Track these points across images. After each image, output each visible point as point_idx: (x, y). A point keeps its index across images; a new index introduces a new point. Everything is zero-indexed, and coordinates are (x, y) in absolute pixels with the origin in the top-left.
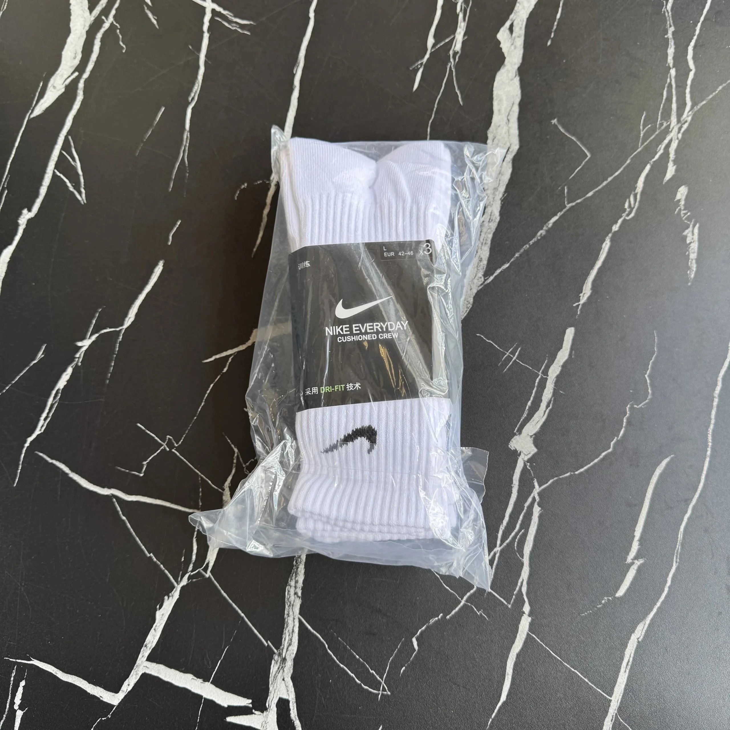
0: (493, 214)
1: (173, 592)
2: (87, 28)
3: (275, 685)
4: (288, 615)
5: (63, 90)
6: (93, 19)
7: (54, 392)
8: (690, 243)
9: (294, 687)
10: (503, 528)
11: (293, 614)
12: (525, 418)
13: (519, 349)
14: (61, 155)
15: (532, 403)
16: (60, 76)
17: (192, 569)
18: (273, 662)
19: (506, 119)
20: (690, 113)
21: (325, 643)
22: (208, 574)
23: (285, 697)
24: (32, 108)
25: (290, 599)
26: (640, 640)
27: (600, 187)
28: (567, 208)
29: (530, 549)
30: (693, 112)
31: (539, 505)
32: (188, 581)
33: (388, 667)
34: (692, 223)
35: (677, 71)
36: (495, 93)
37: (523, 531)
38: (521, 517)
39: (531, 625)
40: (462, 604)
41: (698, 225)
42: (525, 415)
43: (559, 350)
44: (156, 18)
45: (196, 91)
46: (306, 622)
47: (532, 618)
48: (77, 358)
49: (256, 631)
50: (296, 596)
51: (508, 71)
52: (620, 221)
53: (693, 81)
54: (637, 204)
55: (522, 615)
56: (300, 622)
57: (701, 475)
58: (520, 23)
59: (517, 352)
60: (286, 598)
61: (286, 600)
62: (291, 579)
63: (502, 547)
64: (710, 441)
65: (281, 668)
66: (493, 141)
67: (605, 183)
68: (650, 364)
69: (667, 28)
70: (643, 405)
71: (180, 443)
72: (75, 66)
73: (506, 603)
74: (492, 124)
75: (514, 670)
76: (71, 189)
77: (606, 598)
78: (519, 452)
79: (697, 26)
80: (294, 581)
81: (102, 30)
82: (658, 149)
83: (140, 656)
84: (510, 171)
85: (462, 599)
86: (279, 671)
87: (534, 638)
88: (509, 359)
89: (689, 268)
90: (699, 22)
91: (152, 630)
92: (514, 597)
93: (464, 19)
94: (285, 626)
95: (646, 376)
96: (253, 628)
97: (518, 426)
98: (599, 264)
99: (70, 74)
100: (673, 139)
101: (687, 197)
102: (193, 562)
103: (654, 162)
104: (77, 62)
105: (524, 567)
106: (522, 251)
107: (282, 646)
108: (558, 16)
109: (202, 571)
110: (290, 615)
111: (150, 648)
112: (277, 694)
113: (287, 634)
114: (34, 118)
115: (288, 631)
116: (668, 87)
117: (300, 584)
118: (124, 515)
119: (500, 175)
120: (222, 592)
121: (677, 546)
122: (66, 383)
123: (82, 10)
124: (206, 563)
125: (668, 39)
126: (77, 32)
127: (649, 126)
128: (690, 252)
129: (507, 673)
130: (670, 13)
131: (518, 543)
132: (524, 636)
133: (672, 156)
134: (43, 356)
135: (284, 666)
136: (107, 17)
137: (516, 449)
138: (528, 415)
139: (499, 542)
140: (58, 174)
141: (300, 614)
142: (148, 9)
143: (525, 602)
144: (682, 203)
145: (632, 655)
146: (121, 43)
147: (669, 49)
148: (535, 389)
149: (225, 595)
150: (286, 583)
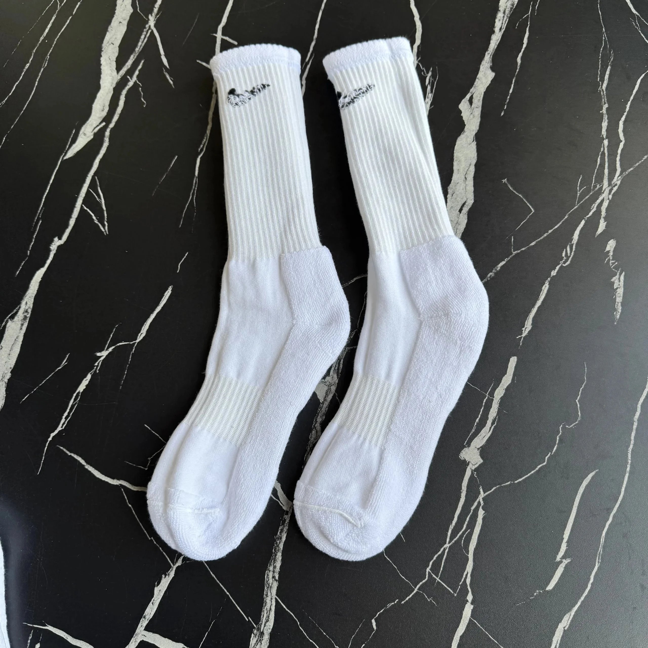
1: (169, 571)
2: (114, 85)
4: (267, 595)
5: (92, 137)
6: (119, 77)
7: (75, 395)
8: (617, 288)
10: (452, 528)
11: (271, 595)
12: (474, 432)
14: (88, 192)
15: (479, 420)
16: (90, 125)
18: (253, 635)
19: (464, 177)
20: (620, 177)
21: (297, 620)
24: (65, 151)
25: (269, 582)
26: (566, 629)
27: (541, 238)
28: (514, 255)
29: (475, 547)
30: (622, 177)
31: (483, 509)
32: (182, 563)
33: (350, 644)
34: (619, 271)
35: (609, 142)
36: (455, 155)
37: (469, 530)
38: (468, 519)
39: (473, 611)
40: (415, 592)
41: (623, 273)
42: (473, 430)
43: (504, 376)
44: (172, 79)
45: (205, 143)
46: (282, 602)
47: (474, 606)
48: (95, 366)
49: (239, 608)
50: (274, 579)
51: (467, 137)
52: (558, 268)
53: (622, 150)
54: (573, 253)
55: (466, 603)
56: (277, 602)
57: (621, 488)
58: (479, 96)
61: (265, 582)
62: (270, 565)
63: (451, 544)
64: (630, 459)
65: (259, 641)
66: (452, 196)
67: (545, 235)
68: (581, 391)
69: (602, 105)
70: (573, 426)
72: (103, 118)
73: (453, 593)
74: (452, 181)
76: (96, 222)
77: (537, 591)
78: (467, 462)
79: (627, 104)
80: (272, 566)
81: (127, 88)
82: (592, 207)
83: (139, 626)
84: (466, 221)
85: (415, 588)
86: (258, 644)
87: (476, 623)
89: (615, 310)
90: (629, 101)
91: (151, 604)
92: (459, 587)
93: (432, 92)
94: (264, 605)
95: (577, 401)
96: (237, 606)
97: (467, 439)
98: (539, 303)
99: (98, 124)
100: (605, 199)
101: (615, 248)
103: (588, 218)
104: (104, 114)
105: (469, 562)
107: (261, 622)
108: (511, 91)
111: (148, 620)
113: (265, 612)
114: (66, 159)
115: (266, 609)
116: (601, 155)
117: (278, 569)
118: (130, 504)
119: (458, 225)
121: (600, 549)
122: (85, 387)
123: (111, 70)
125: (602, 114)
126: (106, 88)
127: (585, 187)
128: (617, 296)
130: (605, 93)
131: (464, 540)
132: (467, 621)
133: (603, 213)
134: (66, 363)
135: (262, 639)
136: (131, 77)
137: (465, 460)
138: (476, 430)
139: (448, 540)
140: (85, 208)
141: (277, 595)
142: (166, 71)
143: (468, 591)
144: (611, 254)
145: (559, 642)
146: (142, 99)
147: (603, 123)
148: (483, 408)
150: (265, 568)
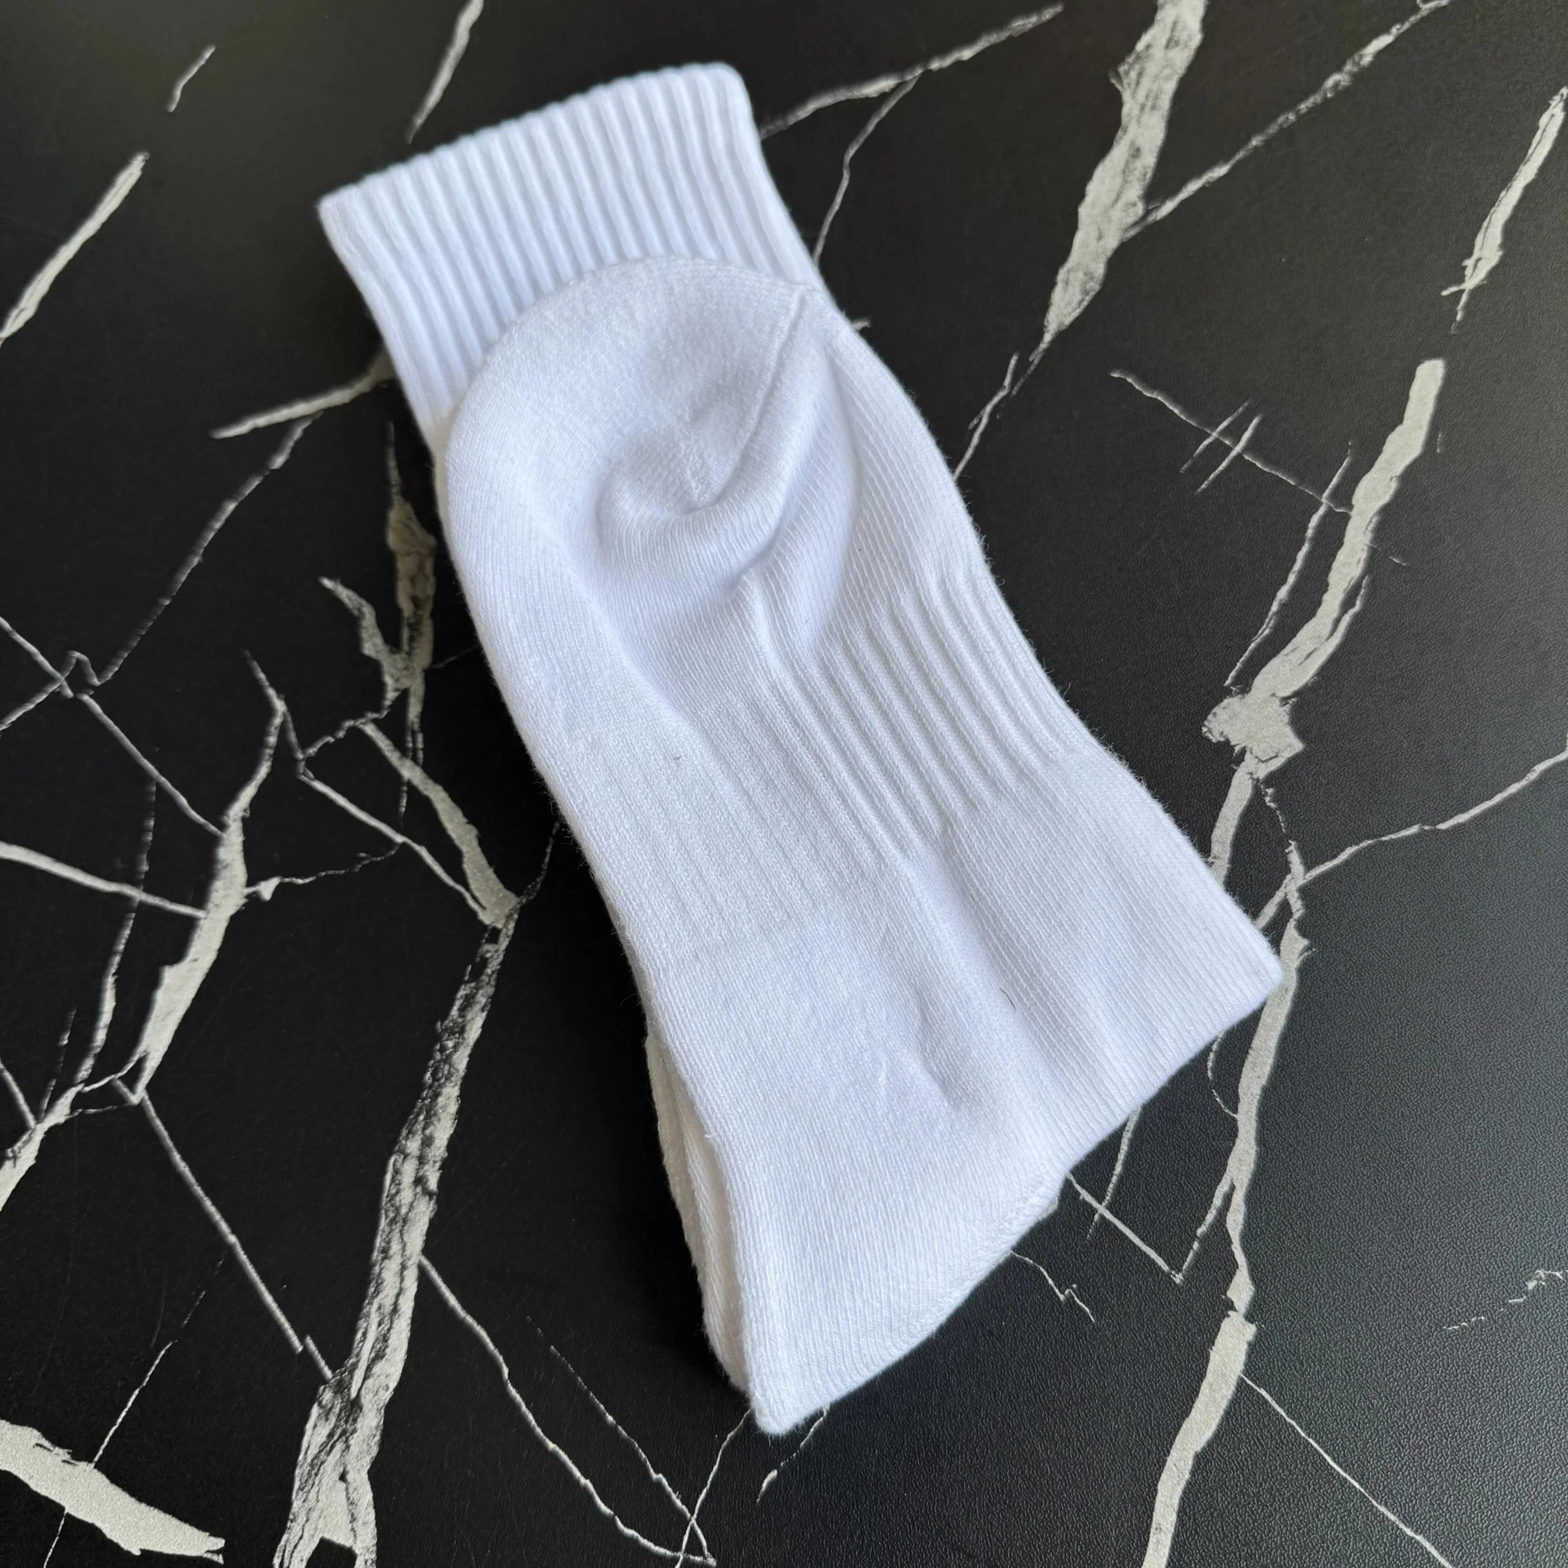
0: (1179, 27)
1: (19, 1144)
3: (312, 1495)
4: (385, 1251)
9: (375, 1507)
11: (404, 1249)
12: (1267, 639)
13: (1255, 421)
15: (1289, 591)
17: (91, 1075)
18: (315, 1411)
21: (501, 1359)
22: (138, 1095)
23: (342, 1538)
25: (397, 1199)
28: (1423, 12)
29: (1263, 1081)
31: (1303, 929)
32: (72, 1112)
33: (716, 1468)
39: (1255, 1350)
42: (1265, 631)
43: (1393, 429)
46: (445, 1282)
47: (1259, 1328)
49: (269, 1299)
50: (419, 1189)
55: (1224, 1316)
56: (423, 1278)
59: (1246, 429)
60: (385, 1194)
61: (384, 1199)
62: (410, 1132)
65: (341, 1435)
71: (110, 675)
73: (1166, 1268)
75: (1182, 1512)
77: (1541, 1273)
78: (1237, 749)
80: (418, 1137)
86: (332, 1447)
87: (1266, 1402)
88: (1219, 450)
92: (1196, 1245)
94: (372, 1290)
96: (262, 1288)
97: (1239, 665)
102: (98, 1050)
105: (1238, 1141)
106: (1273, 129)
107: (353, 1360)
109: (119, 1083)
110: (391, 1252)
112: (316, 1529)
113: (374, 1318)
115: (379, 1308)
117: (439, 1148)
120: (177, 1157)
124: (136, 1058)
129: (1154, 1525)
131: (1219, 1056)
132: (1227, 1392)
135: (350, 1428)
137: (1228, 742)
138: (1276, 630)
141: (427, 1251)
143: (1235, 1266)
148: (1305, 549)
149: (183, 1167)
150: (390, 1145)
